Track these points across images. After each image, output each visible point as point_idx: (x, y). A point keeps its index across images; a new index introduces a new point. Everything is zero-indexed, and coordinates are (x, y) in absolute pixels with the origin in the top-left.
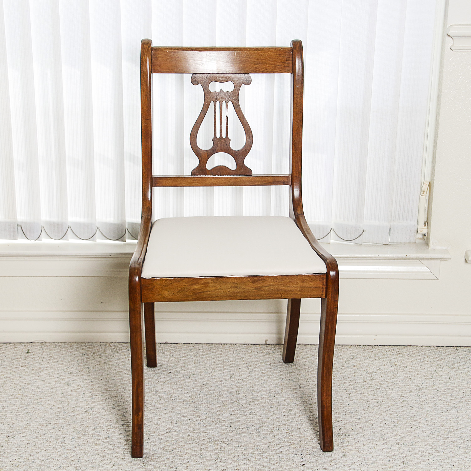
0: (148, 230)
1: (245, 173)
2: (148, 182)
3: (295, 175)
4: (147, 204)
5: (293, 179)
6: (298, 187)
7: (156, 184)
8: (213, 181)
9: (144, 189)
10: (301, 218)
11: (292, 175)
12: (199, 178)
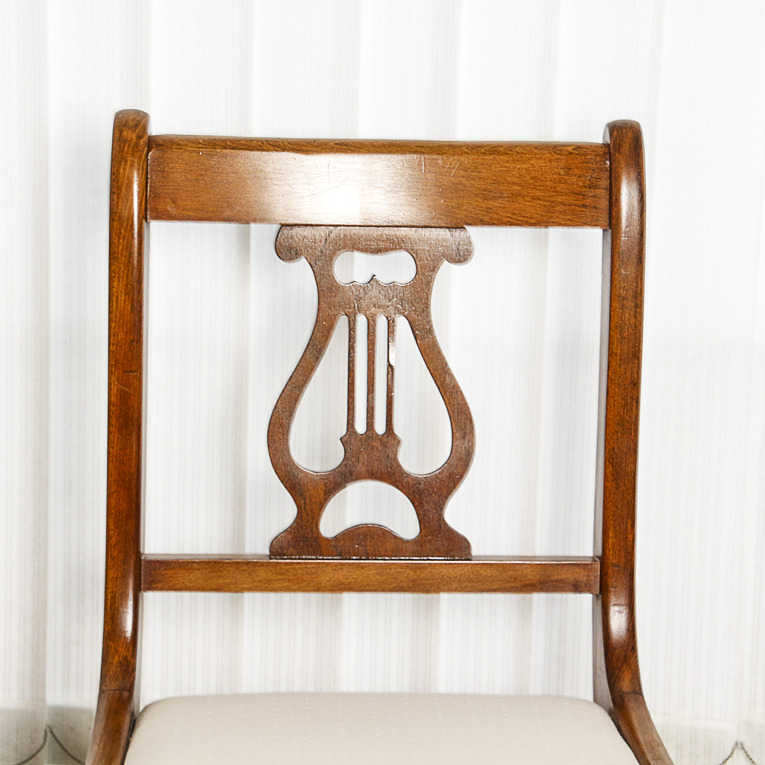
0: (120, 739)
1: (448, 553)
2: (124, 577)
3: (612, 560)
4: (121, 650)
5: (606, 574)
6: (623, 600)
7: (153, 582)
8: (340, 576)
9: (114, 598)
10: (631, 705)
11: (603, 559)
12: (297, 566)
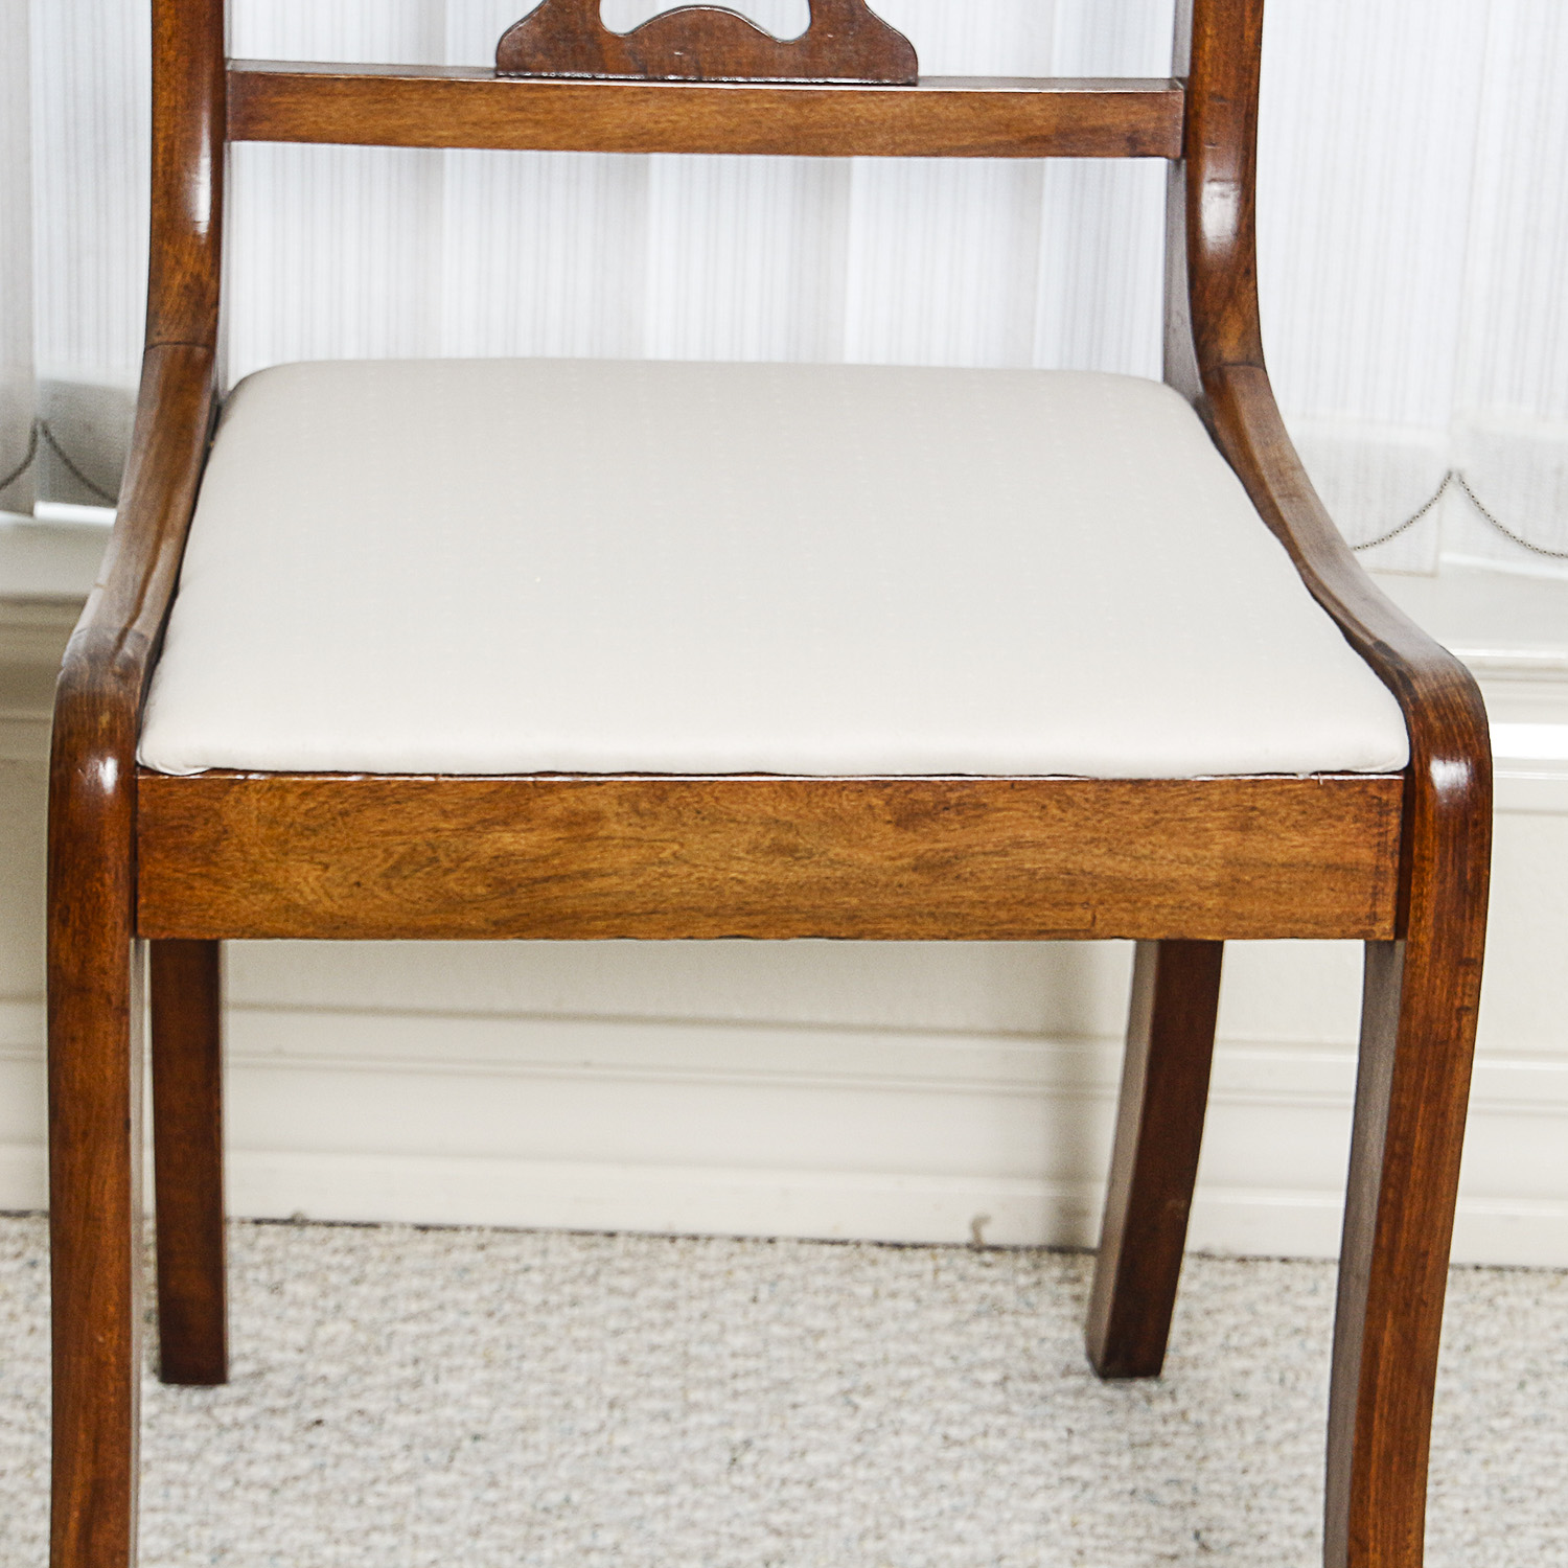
0: (190, 445)
1: (868, 70)
2: (191, 106)
3: (1210, 85)
4: (188, 260)
5: (1197, 115)
6: (1230, 170)
7: (250, 119)
8: (644, 114)
9: (169, 150)
10: (1240, 387)
11: (1191, 86)
12: (553, 94)
